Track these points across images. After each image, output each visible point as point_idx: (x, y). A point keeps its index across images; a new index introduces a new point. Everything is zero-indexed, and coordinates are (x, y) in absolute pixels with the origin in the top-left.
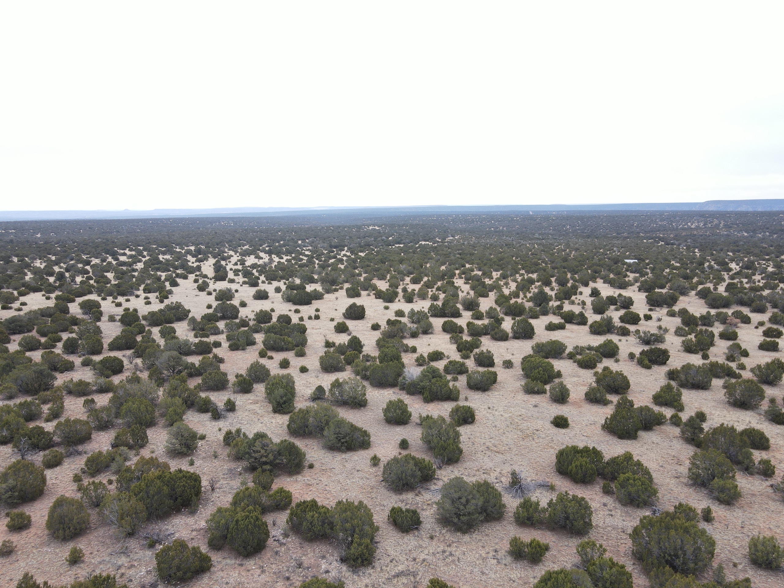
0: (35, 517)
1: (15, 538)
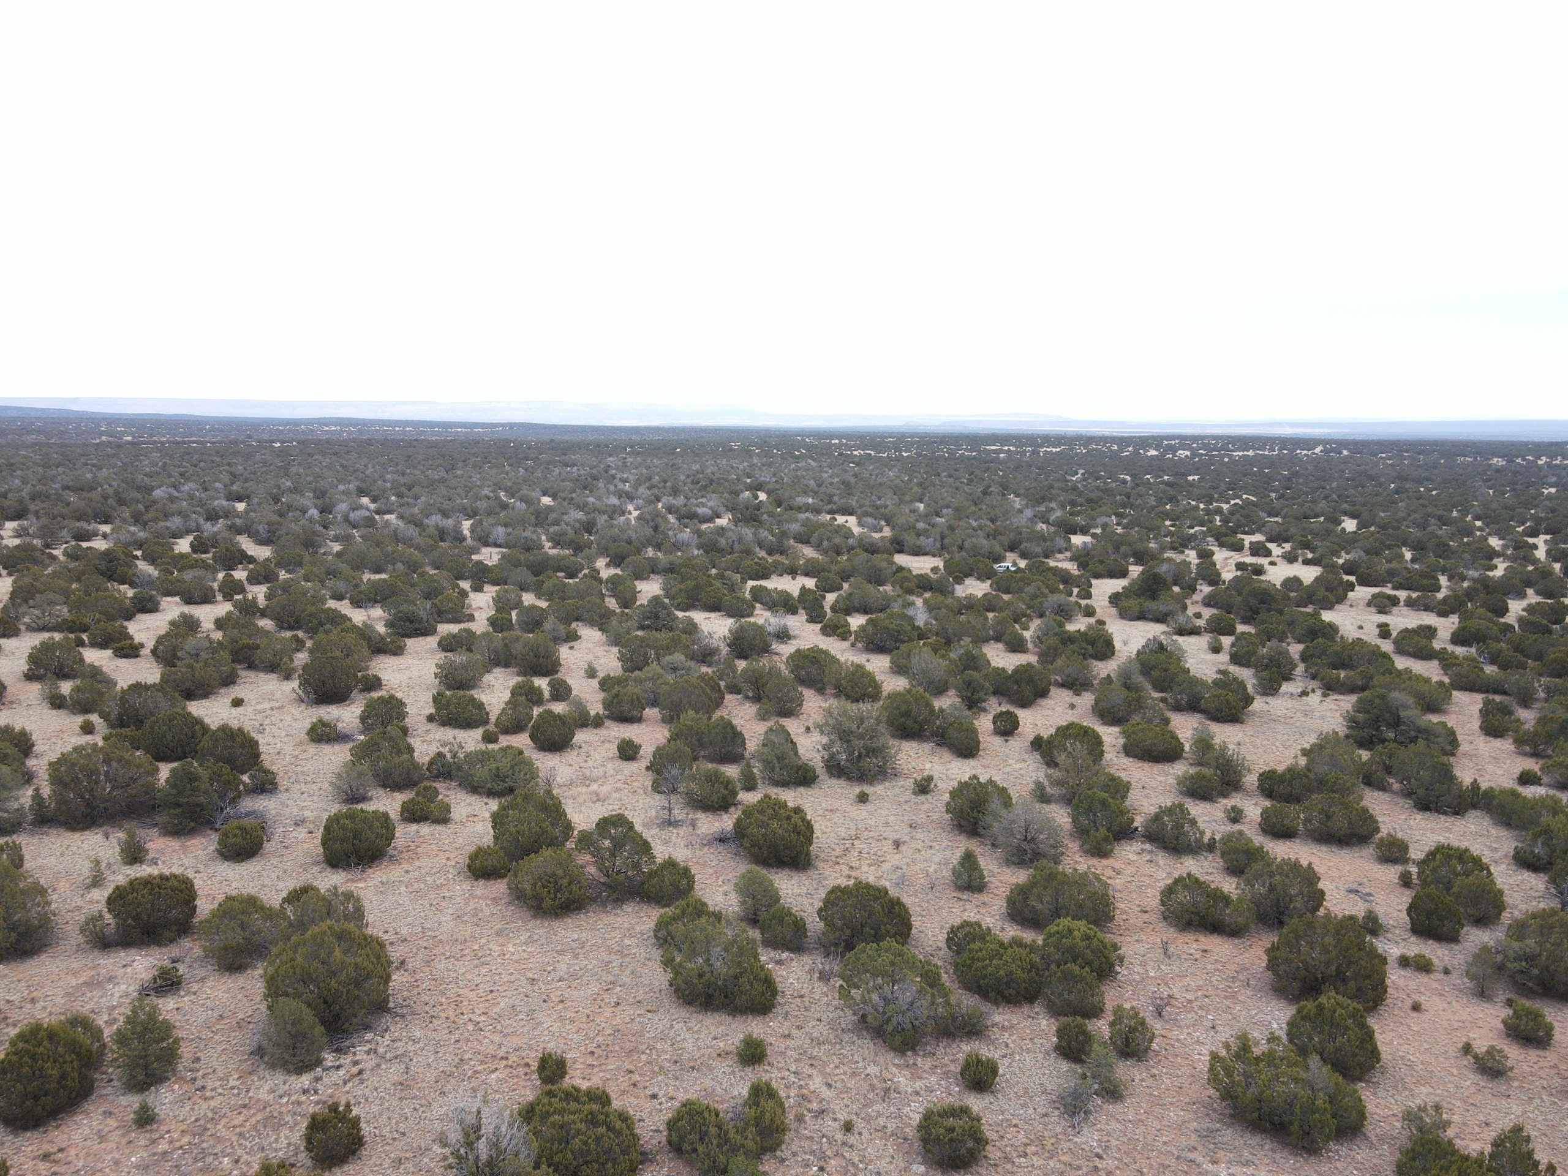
0: (1561, 1033)
1: (1514, 1053)
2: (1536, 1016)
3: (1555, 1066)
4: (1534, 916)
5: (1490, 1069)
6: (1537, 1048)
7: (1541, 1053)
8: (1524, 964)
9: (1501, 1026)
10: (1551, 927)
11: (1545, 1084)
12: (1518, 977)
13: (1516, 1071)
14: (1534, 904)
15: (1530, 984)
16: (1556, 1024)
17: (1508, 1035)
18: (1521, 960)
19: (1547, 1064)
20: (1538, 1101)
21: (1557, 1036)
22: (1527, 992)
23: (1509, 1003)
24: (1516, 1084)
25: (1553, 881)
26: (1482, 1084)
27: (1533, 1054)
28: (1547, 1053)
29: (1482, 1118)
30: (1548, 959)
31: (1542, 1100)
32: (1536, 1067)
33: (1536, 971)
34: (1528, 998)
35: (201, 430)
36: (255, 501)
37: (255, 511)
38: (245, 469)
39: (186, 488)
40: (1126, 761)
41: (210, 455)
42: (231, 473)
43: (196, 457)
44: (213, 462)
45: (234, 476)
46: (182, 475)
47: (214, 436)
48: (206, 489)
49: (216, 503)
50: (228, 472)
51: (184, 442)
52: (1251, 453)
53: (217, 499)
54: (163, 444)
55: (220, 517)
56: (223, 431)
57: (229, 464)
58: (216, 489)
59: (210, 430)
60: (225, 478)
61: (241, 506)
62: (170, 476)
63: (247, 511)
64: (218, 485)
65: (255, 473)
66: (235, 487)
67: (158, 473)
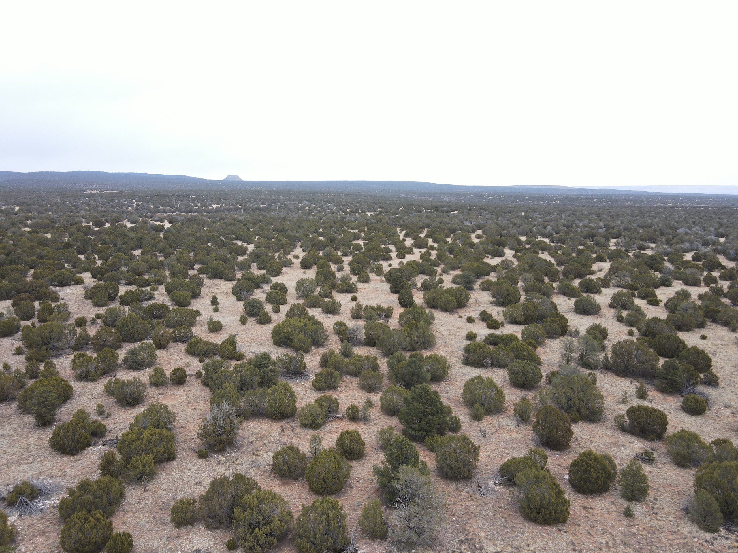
35: (707, 201)
36: (731, 237)
37: (730, 243)
38: (728, 221)
39: (695, 229)
41: (710, 213)
42: (719, 223)
43: (702, 214)
44: (711, 217)
45: (721, 225)
46: (694, 223)
47: (713, 204)
48: (705, 230)
49: (709, 237)
50: (717, 222)
51: (697, 207)
53: (710, 235)
54: (686, 207)
55: (710, 245)
56: (719, 202)
57: (719, 218)
58: (710, 231)
59: (712, 201)
60: (716, 225)
61: (722, 240)
62: (687, 223)
63: (725, 243)
64: (711, 228)
65: (733, 223)
66: (720, 230)
67: (681, 221)
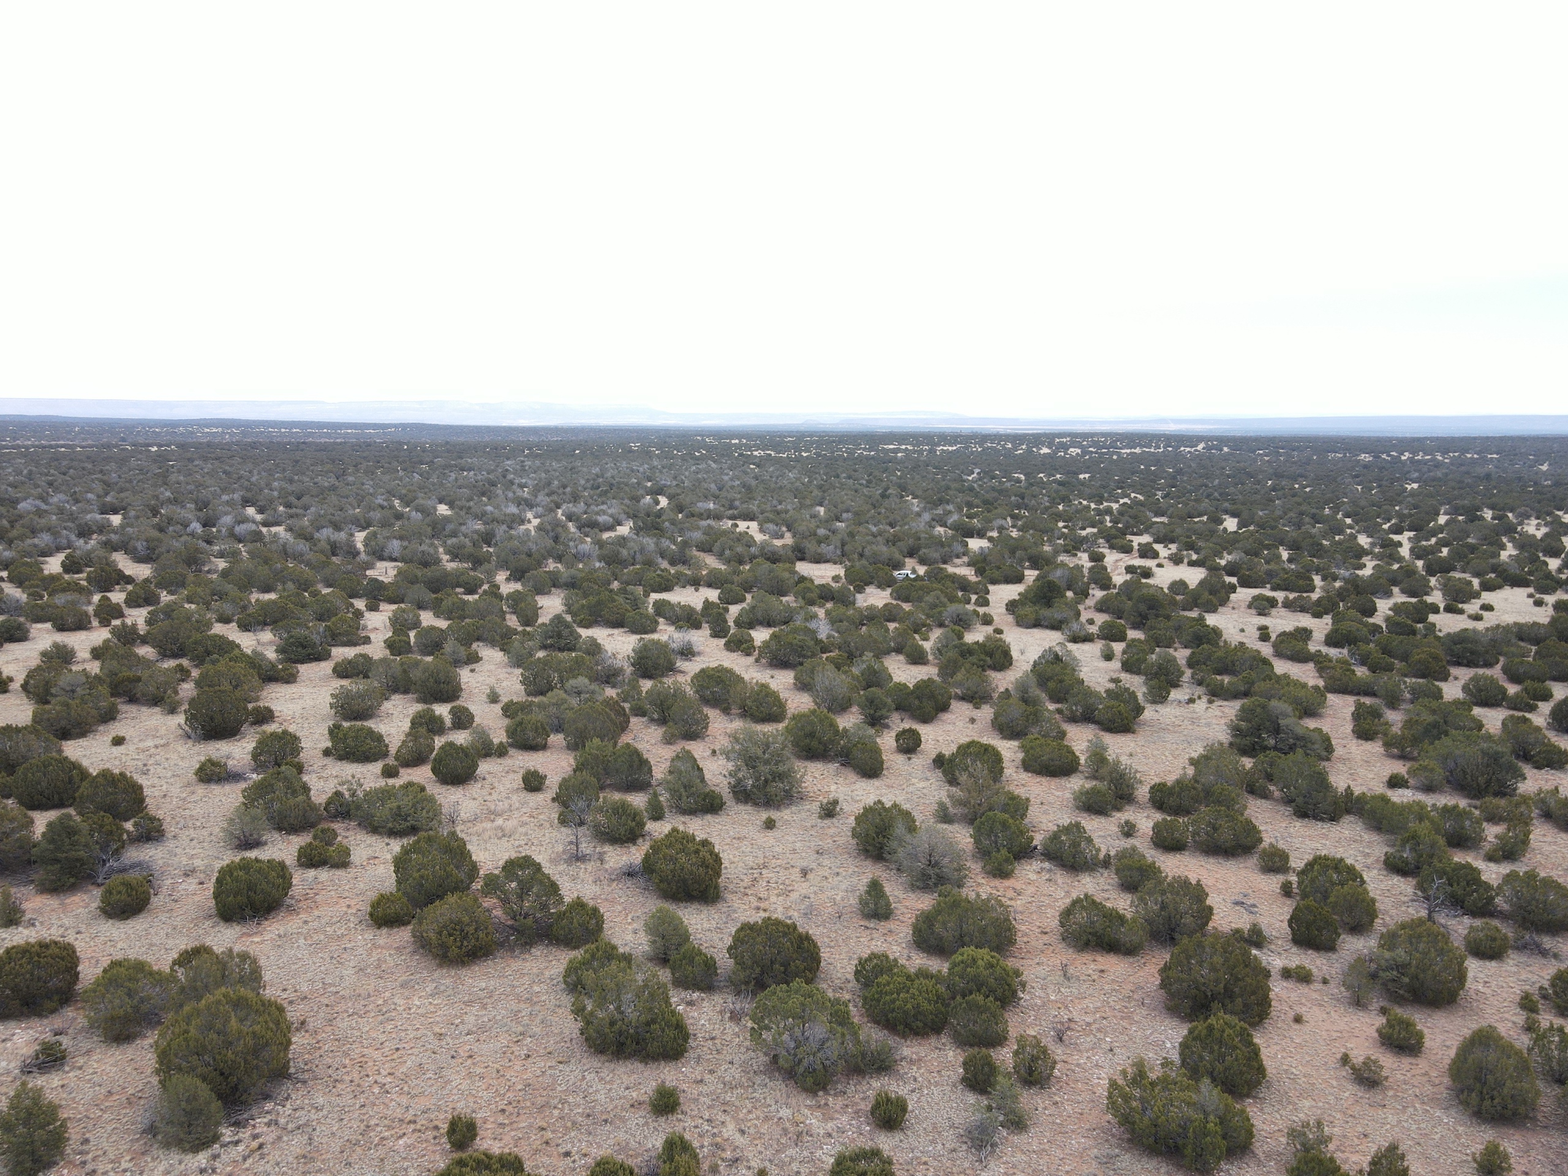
0: (1431, 1039)
1: (1388, 1062)
2: (1408, 1025)
3: (1426, 1074)
4: (1403, 926)
5: (1367, 1079)
6: (1410, 1056)
7: (1413, 1061)
8: (1395, 973)
9: (1376, 1035)
10: (1420, 936)
11: (1417, 1092)
12: (1390, 985)
13: (1390, 1080)
14: (1403, 909)
15: (1401, 992)
16: (1426, 1031)
17: (1383, 1044)
18: (1392, 969)
19: (1419, 1072)
20: (1411, 1110)
21: (1428, 1043)
22: (1400, 1000)
23: (1383, 1011)
24: (1391, 1093)
25: (1420, 886)
26: (1360, 1094)
27: (1406, 1061)
28: (1419, 1061)
29: (1360, 1129)
30: (1417, 967)
31: (1416, 1109)
32: (1409, 1074)
33: (1406, 980)
34: (1401, 1005)
35: (69, 432)
36: (132, 513)
37: (132, 526)
38: (120, 477)
39: (55, 499)
40: (1025, 776)
41: (81, 461)
42: (105, 482)
43: (65, 463)
44: (84, 469)
45: (108, 486)
46: (50, 484)
47: (84, 440)
48: (77, 501)
49: (89, 517)
50: (101, 480)
51: (51, 447)
52: (1138, 450)
53: (90, 512)
54: (27, 448)
55: (94, 532)
56: (94, 434)
57: (101, 471)
58: (88, 501)
59: (80, 433)
60: (98, 487)
61: (116, 520)
62: (37, 486)
63: (122, 526)
64: (90, 496)
65: (130, 481)
66: (108, 499)
67: (23, 483)
